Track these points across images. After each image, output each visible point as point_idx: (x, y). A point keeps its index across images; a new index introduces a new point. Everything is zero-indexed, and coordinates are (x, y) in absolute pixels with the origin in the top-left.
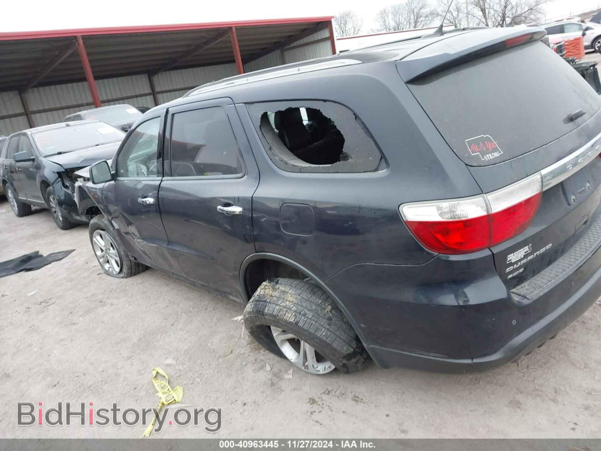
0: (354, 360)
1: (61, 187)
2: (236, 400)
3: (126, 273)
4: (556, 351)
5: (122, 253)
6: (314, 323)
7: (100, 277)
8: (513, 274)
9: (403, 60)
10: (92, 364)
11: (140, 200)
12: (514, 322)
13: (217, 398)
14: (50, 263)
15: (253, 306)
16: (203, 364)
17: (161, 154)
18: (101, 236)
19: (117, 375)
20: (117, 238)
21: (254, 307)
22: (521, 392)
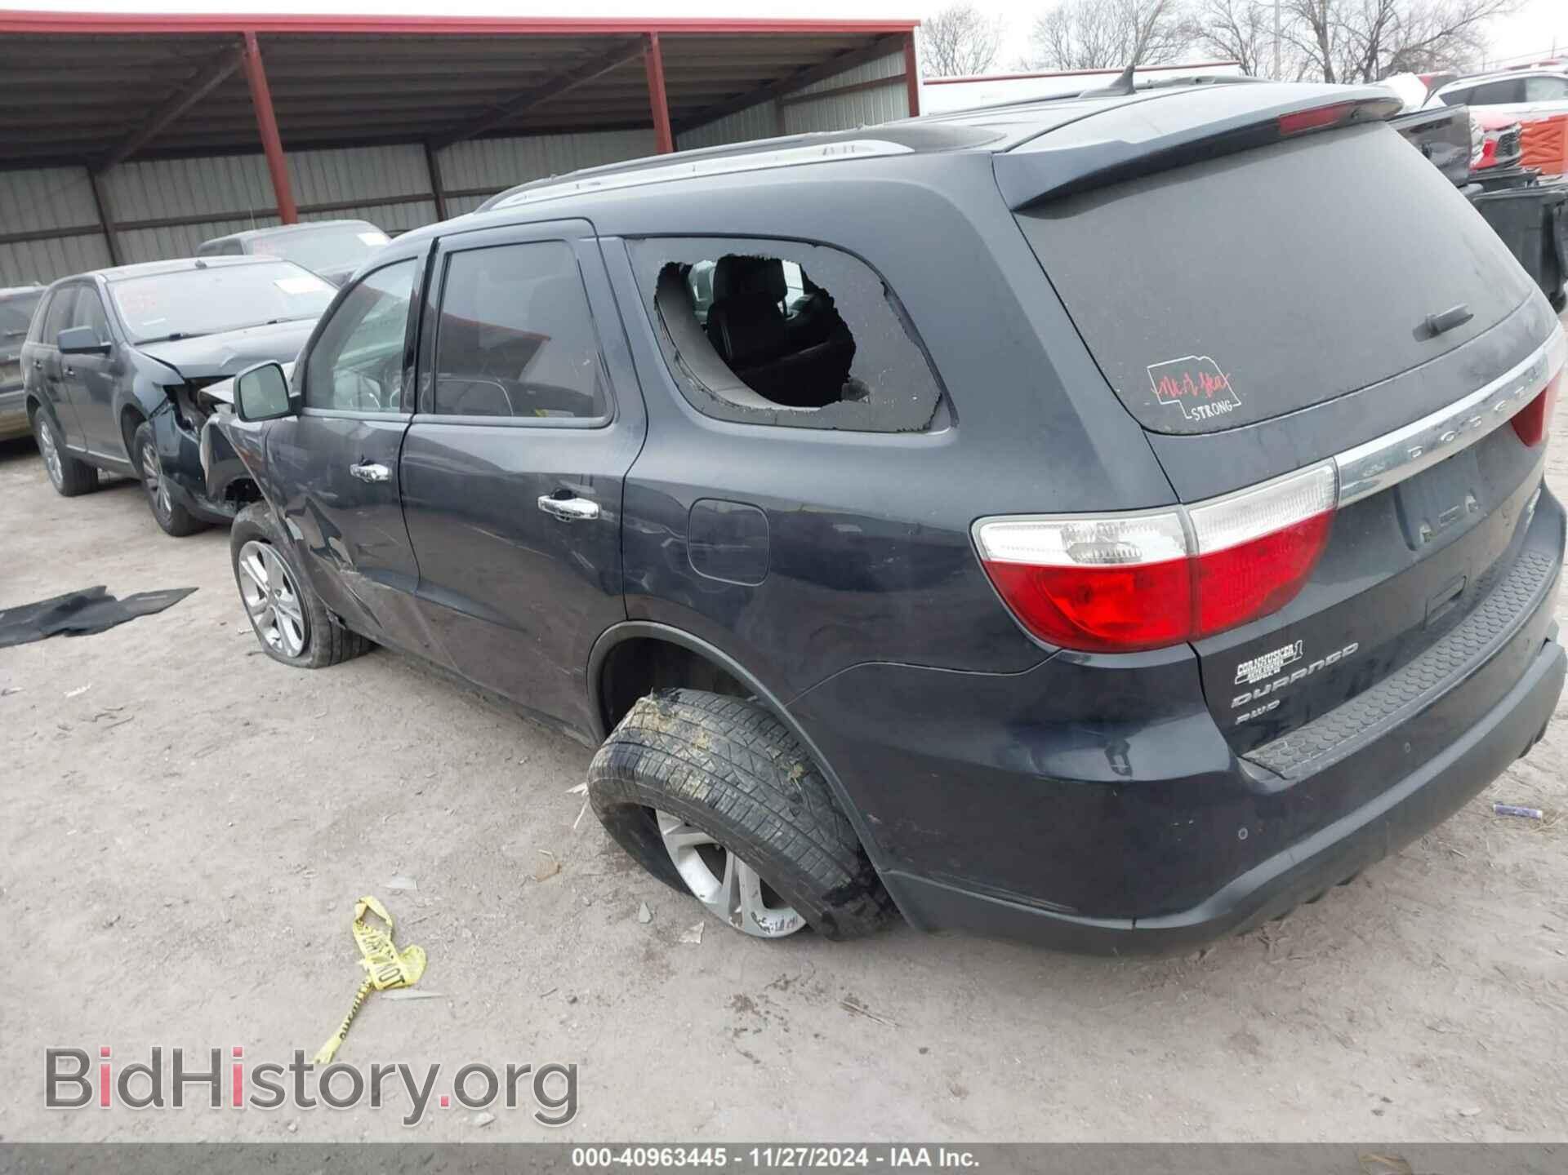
0: (851, 906)
1: (173, 424)
2: (555, 990)
3: (317, 656)
4: (1368, 918)
5: (310, 604)
6: (756, 805)
7: (253, 663)
8: (1250, 713)
9: (1012, 152)
10: (209, 877)
11: (355, 469)
12: (1243, 834)
13: (507, 982)
14: (131, 619)
15: (610, 754)
16: (484, 895)
17: (412, 356)
18: (260, 557)
19: (268, 909)
20: (298, 564)
21: (611, 759)
22: (1263, 1015)
